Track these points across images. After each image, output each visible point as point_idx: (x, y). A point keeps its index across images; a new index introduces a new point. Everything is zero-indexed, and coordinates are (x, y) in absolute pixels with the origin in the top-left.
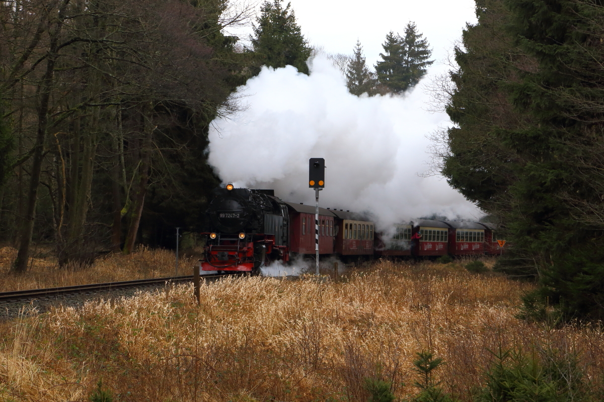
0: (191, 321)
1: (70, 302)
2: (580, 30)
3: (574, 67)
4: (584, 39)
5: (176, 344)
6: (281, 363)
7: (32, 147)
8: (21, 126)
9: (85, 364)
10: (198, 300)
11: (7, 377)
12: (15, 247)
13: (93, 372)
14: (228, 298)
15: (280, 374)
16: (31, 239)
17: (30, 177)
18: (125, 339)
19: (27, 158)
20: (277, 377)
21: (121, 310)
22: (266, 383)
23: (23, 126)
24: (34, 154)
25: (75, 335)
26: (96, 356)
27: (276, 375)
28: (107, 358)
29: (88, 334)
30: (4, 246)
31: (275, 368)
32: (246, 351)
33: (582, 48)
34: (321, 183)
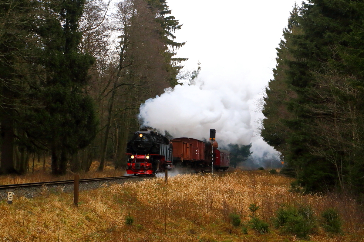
0: (164, 190)
1: (119, 183)
2: (312, 82)
3: (310, 96)
4: (314, 85)
5: (158, 199)
6: (198, 207)
7: (106, 124)
8: (102, 116)
9: (124, 206)
10: (167, 182)
11: (95, 210)
12: (99, 161)
13: (127, 209)
14: (178, 182)
15: (197, 211)
16: (105, 158)
17: (105, 135)
18: (139, 197)
19: (104, 128)
20: (196, 213)
21: (138, 186)
22: (192, 215)
23: (103, 116)
24: (107, 127)
25: (120, 195)
26: (128, 203)
27: (196, 212)
28: (132, 204)
29: (125, 195)
30: (95, 161)
31: (196, 209)
32: (185, 202)
33: (314, 89)
34: (214, 139)
